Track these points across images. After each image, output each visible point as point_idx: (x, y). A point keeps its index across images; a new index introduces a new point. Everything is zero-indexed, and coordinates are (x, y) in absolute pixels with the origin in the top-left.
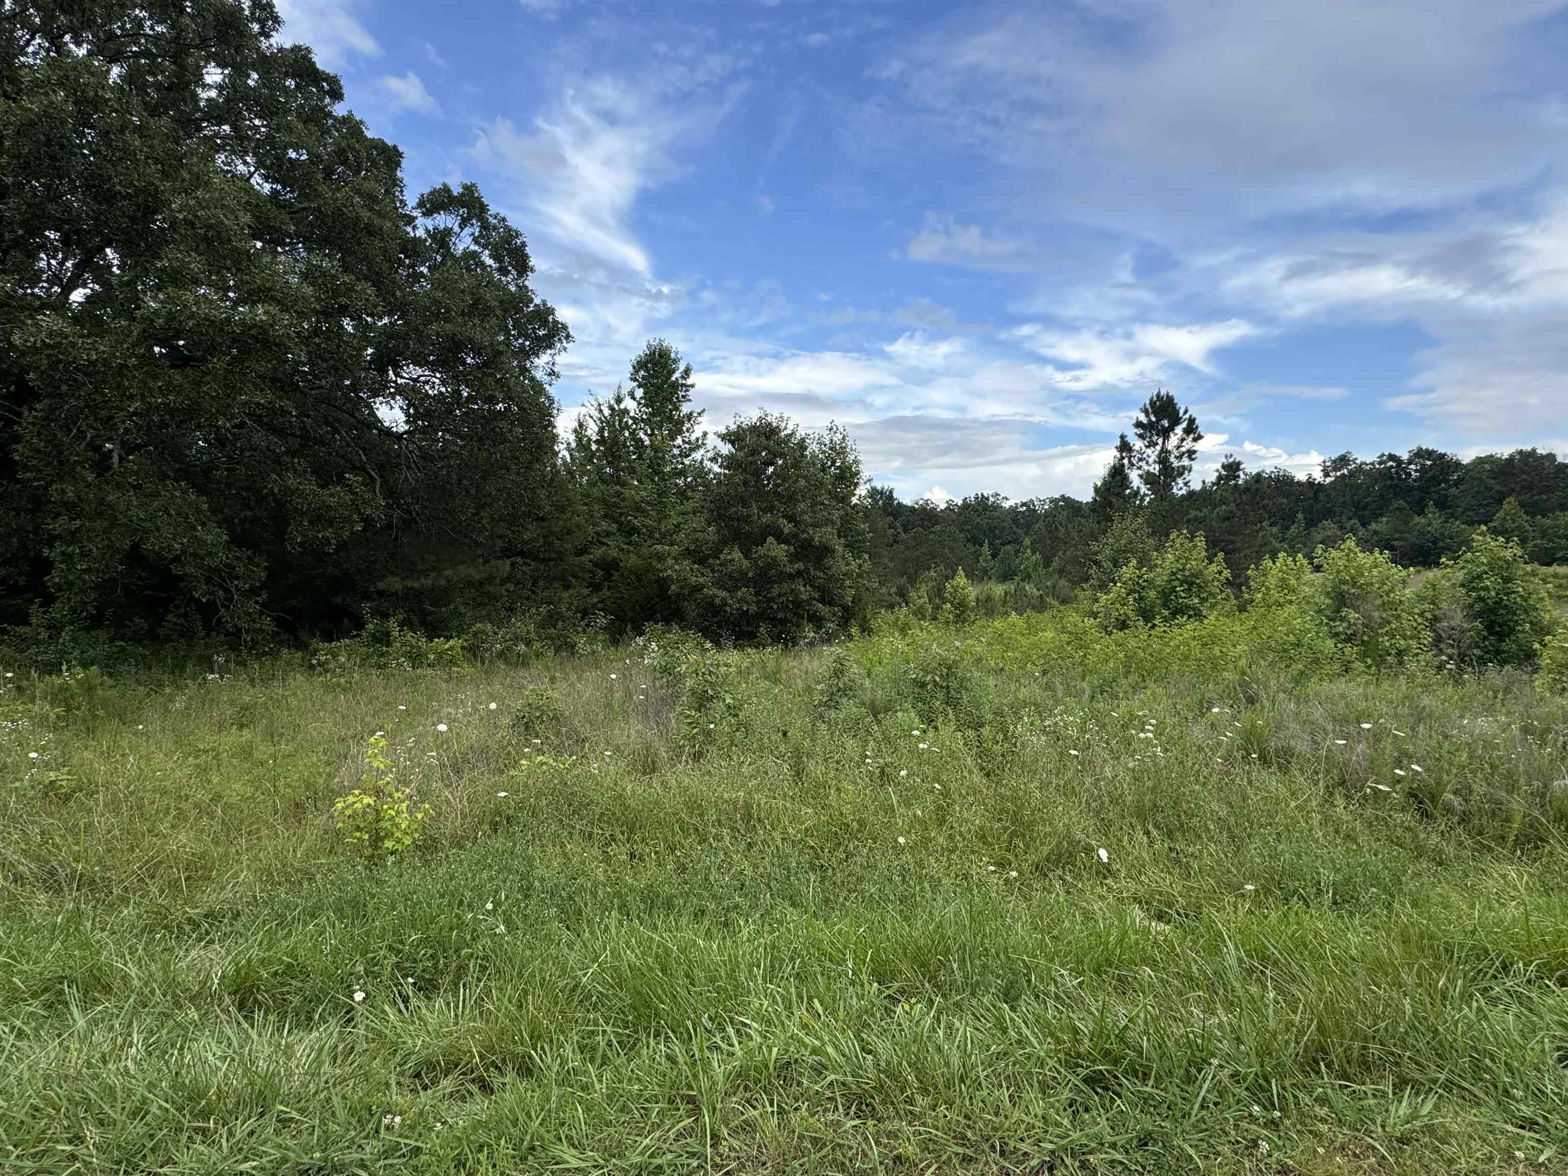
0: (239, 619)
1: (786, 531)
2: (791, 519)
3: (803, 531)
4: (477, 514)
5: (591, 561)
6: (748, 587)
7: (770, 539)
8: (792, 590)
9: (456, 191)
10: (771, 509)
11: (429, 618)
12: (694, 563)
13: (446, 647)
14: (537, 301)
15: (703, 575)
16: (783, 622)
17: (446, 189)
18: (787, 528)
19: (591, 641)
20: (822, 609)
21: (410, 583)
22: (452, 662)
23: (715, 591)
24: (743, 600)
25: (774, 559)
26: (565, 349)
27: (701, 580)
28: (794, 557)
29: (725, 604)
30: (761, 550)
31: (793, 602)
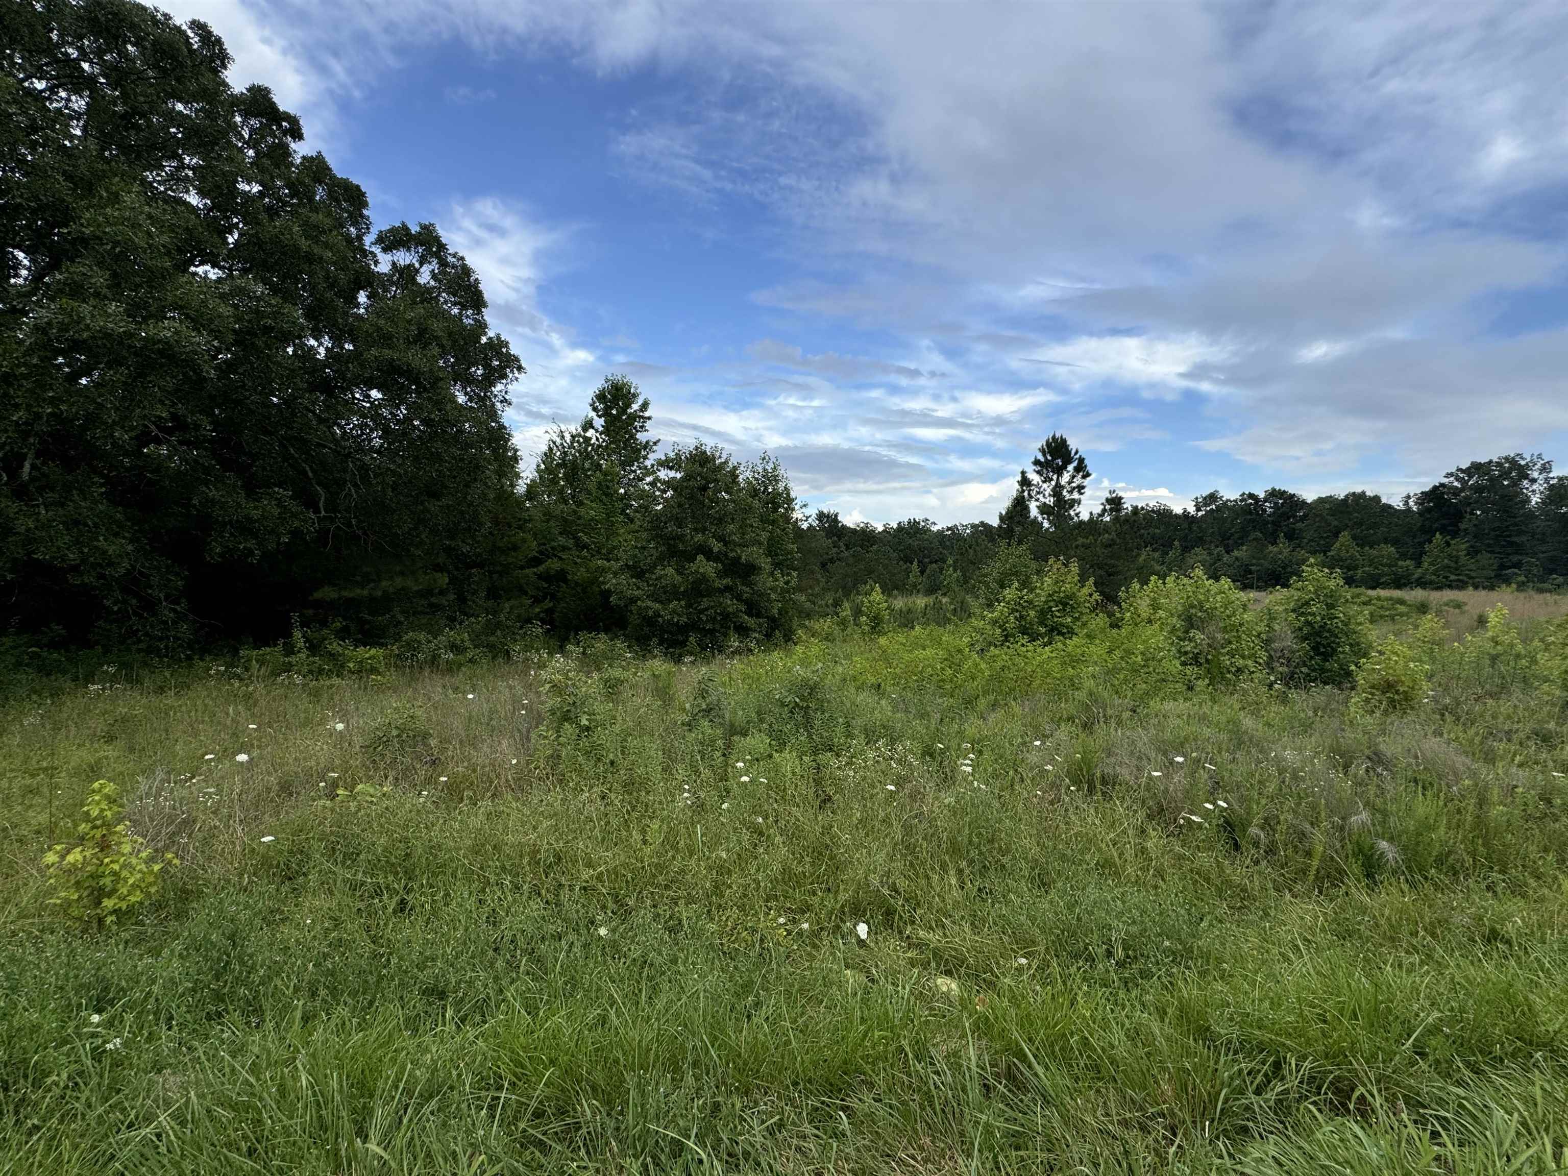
0: (152, 627)
1: (716, 549)
2: (721, 539)
3: (732, 550)
4: (416, 528)
5: (535, 573)
6: (679, 600)
7: (700, 557)
8: (721, 604)
9: (414, 229)
10: (704, 530)
11: (367, 626)
12: (632, 577)
13: (367, 656)
14: (491, 334)
15: (638, 588)
16: (712, 632)
17: (405, 228)
18: (716, 546)
19: (527, 648)
20: (750, 621)
21: (346, 594)
22: (373, 670)
23: (649, 603)
24: (674, 611)
25: (703, 575)
26: (517, 379)
27: (636, 593)
28: (721, 575)
29: (659, 616)
30: (693, 567)
31: (720, 614)
